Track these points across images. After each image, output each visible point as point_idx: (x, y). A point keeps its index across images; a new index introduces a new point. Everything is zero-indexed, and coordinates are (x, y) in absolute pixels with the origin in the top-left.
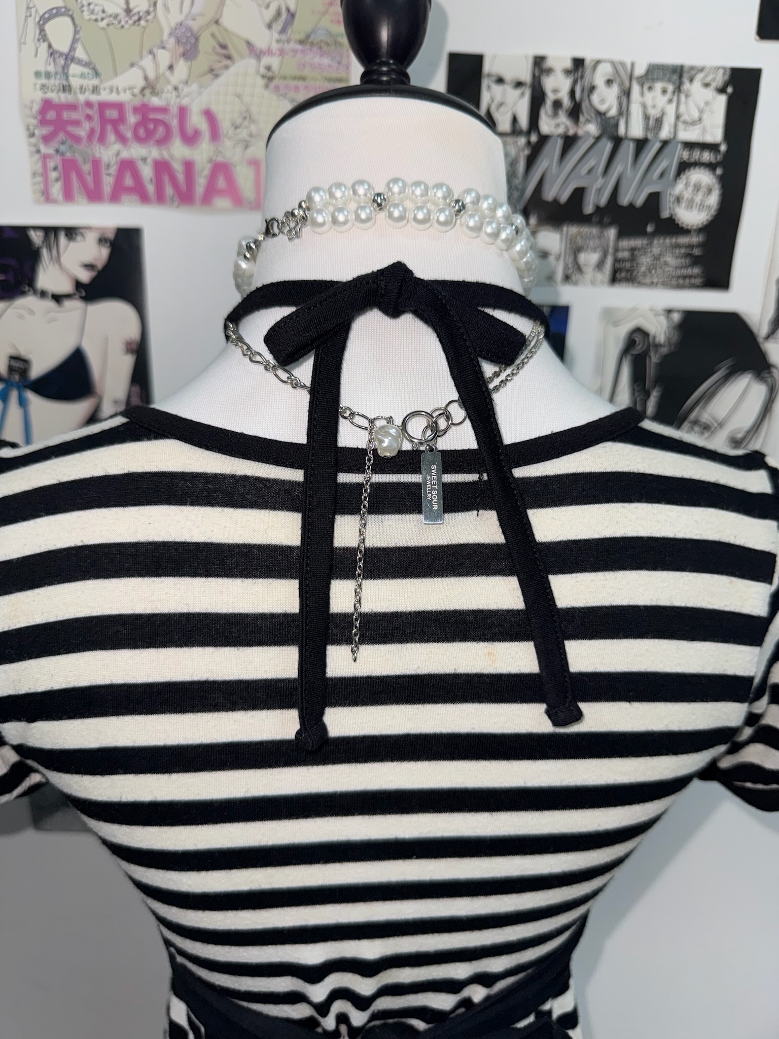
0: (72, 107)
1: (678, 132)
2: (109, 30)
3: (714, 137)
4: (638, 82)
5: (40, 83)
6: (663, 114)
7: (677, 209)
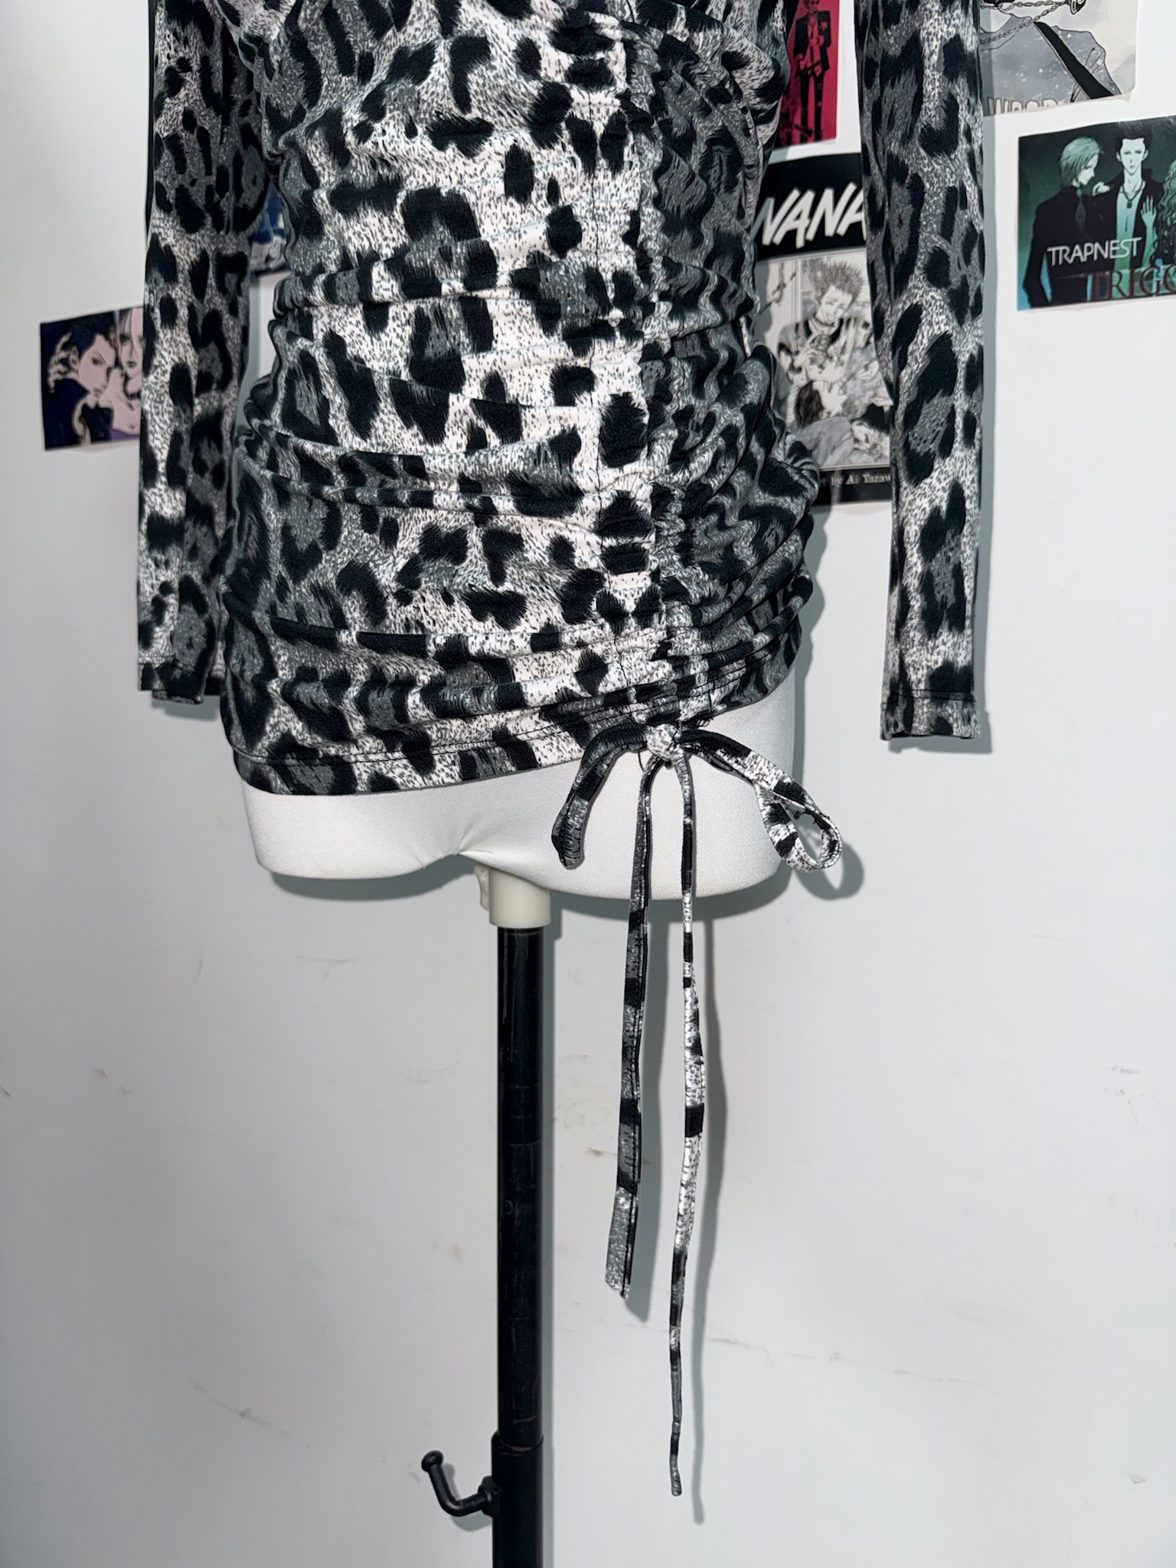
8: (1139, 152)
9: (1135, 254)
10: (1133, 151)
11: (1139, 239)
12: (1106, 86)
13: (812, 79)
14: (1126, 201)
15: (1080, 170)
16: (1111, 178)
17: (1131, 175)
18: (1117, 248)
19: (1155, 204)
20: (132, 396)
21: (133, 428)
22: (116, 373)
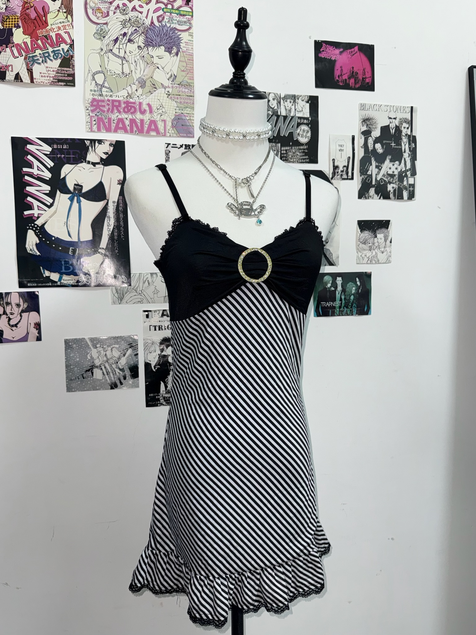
0: (103, 101)
1: (296, 114)
2: (116, 78)
3: (307, 115)
4: (282, 99)
5: (92, 93)
6: (291, 109)
7: (299, 137)
9: (340, 305)
10: (339, 280)
11: (341, 302)
14: (338, 292)
15: (328, 283)
17: (339, 286)
18: (336, 304)
19: (344, 294)
20: (13, 326)
21: (13, 338)
22: (4, 317)
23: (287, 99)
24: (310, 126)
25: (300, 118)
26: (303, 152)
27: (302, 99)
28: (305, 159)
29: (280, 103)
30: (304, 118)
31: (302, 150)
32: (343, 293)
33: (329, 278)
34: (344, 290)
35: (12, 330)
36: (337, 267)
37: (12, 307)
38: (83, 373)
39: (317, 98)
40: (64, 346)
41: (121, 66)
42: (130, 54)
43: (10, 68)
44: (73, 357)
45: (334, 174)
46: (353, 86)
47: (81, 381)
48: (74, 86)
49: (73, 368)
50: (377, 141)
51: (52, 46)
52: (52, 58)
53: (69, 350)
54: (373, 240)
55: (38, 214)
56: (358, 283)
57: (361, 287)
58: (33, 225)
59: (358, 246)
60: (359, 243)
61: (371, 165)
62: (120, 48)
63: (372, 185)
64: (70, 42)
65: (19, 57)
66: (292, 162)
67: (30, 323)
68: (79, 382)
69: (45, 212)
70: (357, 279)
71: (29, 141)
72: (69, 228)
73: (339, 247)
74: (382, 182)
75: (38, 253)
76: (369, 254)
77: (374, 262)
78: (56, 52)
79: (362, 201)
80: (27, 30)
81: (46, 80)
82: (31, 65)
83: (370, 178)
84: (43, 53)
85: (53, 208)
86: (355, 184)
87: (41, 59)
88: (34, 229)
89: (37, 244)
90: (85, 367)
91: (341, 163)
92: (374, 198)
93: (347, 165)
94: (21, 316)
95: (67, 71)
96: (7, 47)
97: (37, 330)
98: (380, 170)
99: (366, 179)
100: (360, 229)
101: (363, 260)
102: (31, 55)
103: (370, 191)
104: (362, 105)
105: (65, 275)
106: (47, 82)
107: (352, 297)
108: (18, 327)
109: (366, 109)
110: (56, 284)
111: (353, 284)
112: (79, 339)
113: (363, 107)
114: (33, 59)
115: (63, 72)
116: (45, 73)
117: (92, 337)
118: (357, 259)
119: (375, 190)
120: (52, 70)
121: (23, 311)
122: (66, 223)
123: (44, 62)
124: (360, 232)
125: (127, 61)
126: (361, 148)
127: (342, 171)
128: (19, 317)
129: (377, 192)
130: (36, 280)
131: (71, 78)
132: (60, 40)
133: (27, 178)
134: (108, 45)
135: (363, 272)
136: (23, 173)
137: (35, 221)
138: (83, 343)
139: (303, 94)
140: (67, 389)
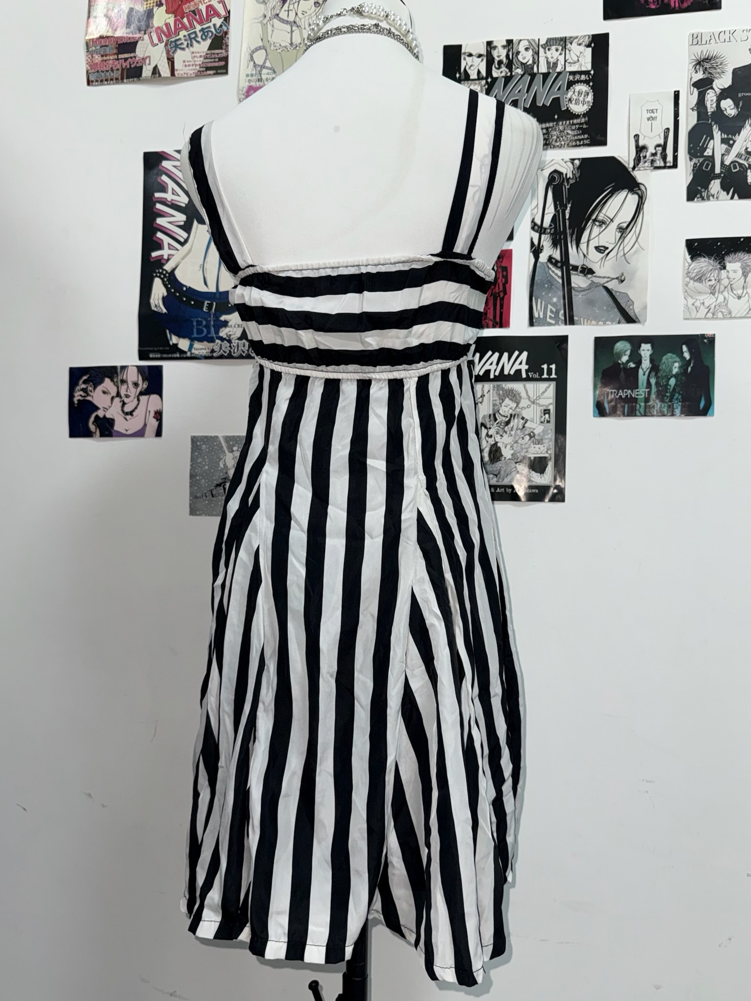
1: (567, 67)
2: (282, 53)
3: (587, 68)
4: (542, 47)
5: (248, 79)
6: (558, 60)
7: (570, 105)
8: (648, 350)
9: (646, 396)
10: (646, 349)
11: (648, 390)
12: (634, 318)
13: (498, 298)
14: (642, 372)
15: (622, 356)
16: (636, 361)
17: (645, 360)
18: (638, 393)
19: (656, 375)
20: (127, 414)
21: (127, 431)
22: (117, 400)
23: (551, 46)
24: (591, 84)
25: (573, 73)
26: (579, 129)
27: (579, 42)
28: (583, 139)
29: (537, 53)
30: (581, 73)
31: (577, 126)
32: (653, 374)
33: (625, 346)
34: (655, 368)
35: (126, 419)
36: (644, 325)
37: (128, 387)
38: (212, 488)
39: (606, 36)
40: (190, 446)
41: (290, 35)
42: (304, 16)
43: (147, 61)
44: (200, 463)
45: (637, 160)
46: (677, 5)
47: (209, 500)
48: (226, 73)
49: (200, 479)
50: (724, 94)
51: (200, 22)
52: (199, 39)
53: (197, 453)
54: (719, 273)
55: (169, 255)
56: (687, 355)
57: (692, 362)
58: (161, 271)
59: (687, 285)
60: (688, 279)
61: (712, 138)
62: (290, 9)
63: (714, 174)
64: (225, 14)
65: (159, 44)
66: (558, 146)
67: (150, 412)
68: (207, 502)
69: (177, 251)
70: (685, 348)
71: (166, 156)
72: (206, 273)
73: (647, 289)
74: (736, 168)
75: (165, 311)
76: (710, 300)
77: (720, 315)
78: (205, 31)
79: (697, 205)
80: (171, 6)
81: (191, 70)
82: (173, 53)
83: (710, 161)
84: (189, 35)
85: (187, 246)
86: (683, 175)
87: (185, 43)
88: (162, 276)
89: (164, 298)
90: (216, 480)
91: (651, 141)
92: (720, 198)
93: (662, 143)
94: (138, 400)
95: (218, 54)
96: (145, 33)
97: (157, 420)
98: (731, 146)
99: (702, 164)
100: (690, 254)
101: (697, 312)
102: (173, 40)
103: (710, 186)
104: (695, 36)
105: (196, 342)
106: (191, 72)
107: (672, 382)
108: (134, 416)
109: (704, 42)
110: (185, 356)
111: (674, 356)
112: (211, 437)
113: (696, 39)
114: (176, 44)
115: (213, 56)
116: (190, 61)
117: (228, 435)
118: (684, 311)
119: (721, 183)
120: (198, 55)
121: (141, 393)
122: (202, 267)
123: (189, 46)
124: (689, 260)
125: (298, 27)
126: (691, 110)
127: (654, 155)
128: (136, 402)
129: (725, 187)
130: (161, 348)
131: (222, 63)
132: (212, 12)
133: (159, 206)
134: (274, 8)
135: (698, 335)
136: (154, 200)
137: (164, 265)
138: (215, 444)
139: (580, 34)
140: (190, 511)
